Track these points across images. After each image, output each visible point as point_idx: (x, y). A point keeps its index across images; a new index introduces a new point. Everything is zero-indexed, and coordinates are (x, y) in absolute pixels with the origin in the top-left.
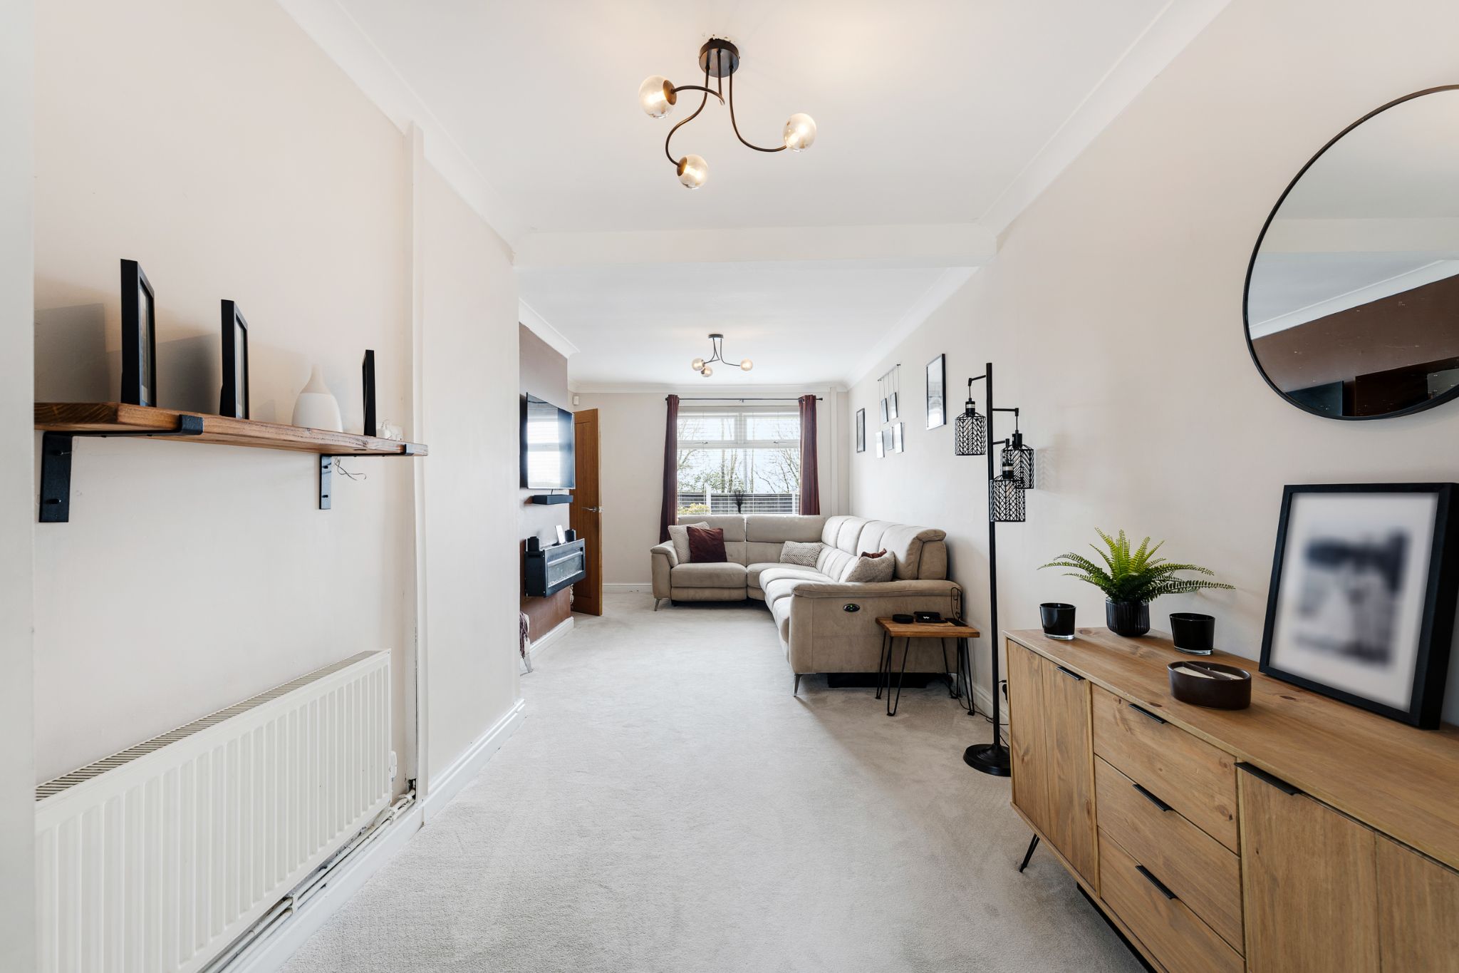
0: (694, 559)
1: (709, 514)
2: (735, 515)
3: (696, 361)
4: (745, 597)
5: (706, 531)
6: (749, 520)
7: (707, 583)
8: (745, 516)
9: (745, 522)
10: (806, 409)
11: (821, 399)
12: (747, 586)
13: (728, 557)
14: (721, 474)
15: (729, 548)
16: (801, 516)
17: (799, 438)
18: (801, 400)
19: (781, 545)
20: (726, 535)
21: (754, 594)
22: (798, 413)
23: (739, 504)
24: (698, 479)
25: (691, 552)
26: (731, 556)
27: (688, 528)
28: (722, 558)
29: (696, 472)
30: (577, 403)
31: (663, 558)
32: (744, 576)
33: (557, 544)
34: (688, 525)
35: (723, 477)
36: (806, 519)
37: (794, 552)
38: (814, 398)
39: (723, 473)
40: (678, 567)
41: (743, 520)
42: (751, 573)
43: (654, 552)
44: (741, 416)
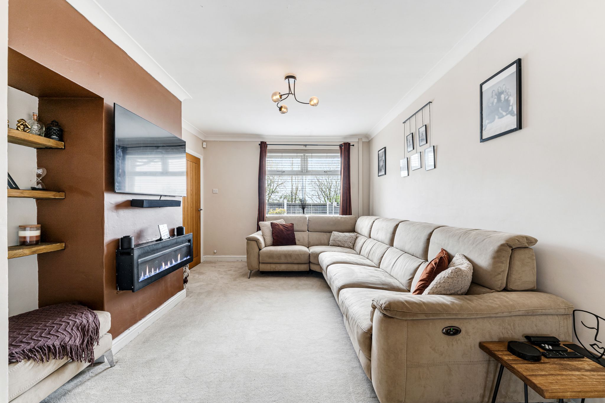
0: (275, 243)
1: (286, 215)
2: (301, 215)
3: (275, 94)
4: (308, 270)
5: (283, 225)
6: (309, 218)
7: (283, 260)
8: (307, 216)
9: (307, 219)
10: (344, 151)
11: (353, 145)
12: (310, 262)
13: (297, 242)
14: (291, 195)
15: (298, 236)
16: (342, 216)
17: (340, 169)
18: (341, 146)
19: (330, 234)
20: (296, 227)
21: (314, 268)
22: (339, 155)
23: (303, 209)
24: (281, 197)
25: (273, 239)
26: (299, 241)
27: (272, 223)
28: (293, 242)
29: (280, 194)
30: (205, 146)
31: (254, 243)
32: (308, 255)
33: (160, 239)
34: (272, 222)
35: (292, 196)
36: (345, 218)
37: (339, 239)
38: (349, 144)
39: (292, 195)
40: (265, 249)
41: (306, 218)
42: (312, 253)
43: (249, 240)
44: (304, 156)
